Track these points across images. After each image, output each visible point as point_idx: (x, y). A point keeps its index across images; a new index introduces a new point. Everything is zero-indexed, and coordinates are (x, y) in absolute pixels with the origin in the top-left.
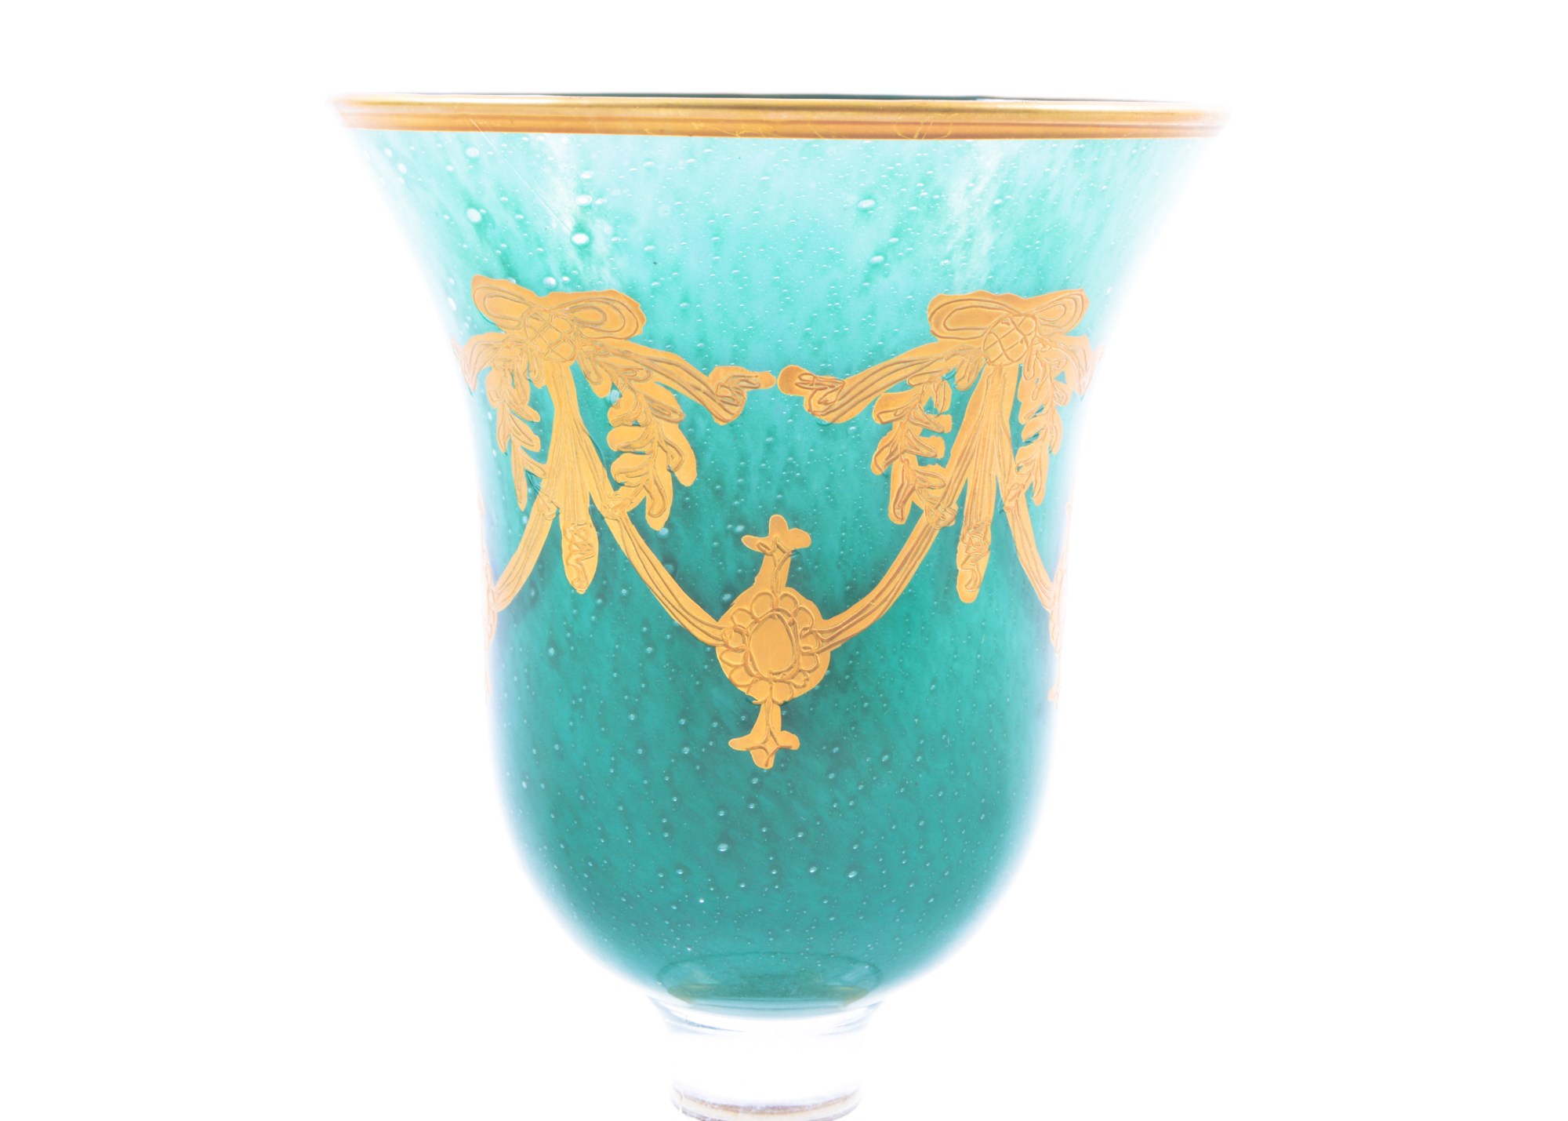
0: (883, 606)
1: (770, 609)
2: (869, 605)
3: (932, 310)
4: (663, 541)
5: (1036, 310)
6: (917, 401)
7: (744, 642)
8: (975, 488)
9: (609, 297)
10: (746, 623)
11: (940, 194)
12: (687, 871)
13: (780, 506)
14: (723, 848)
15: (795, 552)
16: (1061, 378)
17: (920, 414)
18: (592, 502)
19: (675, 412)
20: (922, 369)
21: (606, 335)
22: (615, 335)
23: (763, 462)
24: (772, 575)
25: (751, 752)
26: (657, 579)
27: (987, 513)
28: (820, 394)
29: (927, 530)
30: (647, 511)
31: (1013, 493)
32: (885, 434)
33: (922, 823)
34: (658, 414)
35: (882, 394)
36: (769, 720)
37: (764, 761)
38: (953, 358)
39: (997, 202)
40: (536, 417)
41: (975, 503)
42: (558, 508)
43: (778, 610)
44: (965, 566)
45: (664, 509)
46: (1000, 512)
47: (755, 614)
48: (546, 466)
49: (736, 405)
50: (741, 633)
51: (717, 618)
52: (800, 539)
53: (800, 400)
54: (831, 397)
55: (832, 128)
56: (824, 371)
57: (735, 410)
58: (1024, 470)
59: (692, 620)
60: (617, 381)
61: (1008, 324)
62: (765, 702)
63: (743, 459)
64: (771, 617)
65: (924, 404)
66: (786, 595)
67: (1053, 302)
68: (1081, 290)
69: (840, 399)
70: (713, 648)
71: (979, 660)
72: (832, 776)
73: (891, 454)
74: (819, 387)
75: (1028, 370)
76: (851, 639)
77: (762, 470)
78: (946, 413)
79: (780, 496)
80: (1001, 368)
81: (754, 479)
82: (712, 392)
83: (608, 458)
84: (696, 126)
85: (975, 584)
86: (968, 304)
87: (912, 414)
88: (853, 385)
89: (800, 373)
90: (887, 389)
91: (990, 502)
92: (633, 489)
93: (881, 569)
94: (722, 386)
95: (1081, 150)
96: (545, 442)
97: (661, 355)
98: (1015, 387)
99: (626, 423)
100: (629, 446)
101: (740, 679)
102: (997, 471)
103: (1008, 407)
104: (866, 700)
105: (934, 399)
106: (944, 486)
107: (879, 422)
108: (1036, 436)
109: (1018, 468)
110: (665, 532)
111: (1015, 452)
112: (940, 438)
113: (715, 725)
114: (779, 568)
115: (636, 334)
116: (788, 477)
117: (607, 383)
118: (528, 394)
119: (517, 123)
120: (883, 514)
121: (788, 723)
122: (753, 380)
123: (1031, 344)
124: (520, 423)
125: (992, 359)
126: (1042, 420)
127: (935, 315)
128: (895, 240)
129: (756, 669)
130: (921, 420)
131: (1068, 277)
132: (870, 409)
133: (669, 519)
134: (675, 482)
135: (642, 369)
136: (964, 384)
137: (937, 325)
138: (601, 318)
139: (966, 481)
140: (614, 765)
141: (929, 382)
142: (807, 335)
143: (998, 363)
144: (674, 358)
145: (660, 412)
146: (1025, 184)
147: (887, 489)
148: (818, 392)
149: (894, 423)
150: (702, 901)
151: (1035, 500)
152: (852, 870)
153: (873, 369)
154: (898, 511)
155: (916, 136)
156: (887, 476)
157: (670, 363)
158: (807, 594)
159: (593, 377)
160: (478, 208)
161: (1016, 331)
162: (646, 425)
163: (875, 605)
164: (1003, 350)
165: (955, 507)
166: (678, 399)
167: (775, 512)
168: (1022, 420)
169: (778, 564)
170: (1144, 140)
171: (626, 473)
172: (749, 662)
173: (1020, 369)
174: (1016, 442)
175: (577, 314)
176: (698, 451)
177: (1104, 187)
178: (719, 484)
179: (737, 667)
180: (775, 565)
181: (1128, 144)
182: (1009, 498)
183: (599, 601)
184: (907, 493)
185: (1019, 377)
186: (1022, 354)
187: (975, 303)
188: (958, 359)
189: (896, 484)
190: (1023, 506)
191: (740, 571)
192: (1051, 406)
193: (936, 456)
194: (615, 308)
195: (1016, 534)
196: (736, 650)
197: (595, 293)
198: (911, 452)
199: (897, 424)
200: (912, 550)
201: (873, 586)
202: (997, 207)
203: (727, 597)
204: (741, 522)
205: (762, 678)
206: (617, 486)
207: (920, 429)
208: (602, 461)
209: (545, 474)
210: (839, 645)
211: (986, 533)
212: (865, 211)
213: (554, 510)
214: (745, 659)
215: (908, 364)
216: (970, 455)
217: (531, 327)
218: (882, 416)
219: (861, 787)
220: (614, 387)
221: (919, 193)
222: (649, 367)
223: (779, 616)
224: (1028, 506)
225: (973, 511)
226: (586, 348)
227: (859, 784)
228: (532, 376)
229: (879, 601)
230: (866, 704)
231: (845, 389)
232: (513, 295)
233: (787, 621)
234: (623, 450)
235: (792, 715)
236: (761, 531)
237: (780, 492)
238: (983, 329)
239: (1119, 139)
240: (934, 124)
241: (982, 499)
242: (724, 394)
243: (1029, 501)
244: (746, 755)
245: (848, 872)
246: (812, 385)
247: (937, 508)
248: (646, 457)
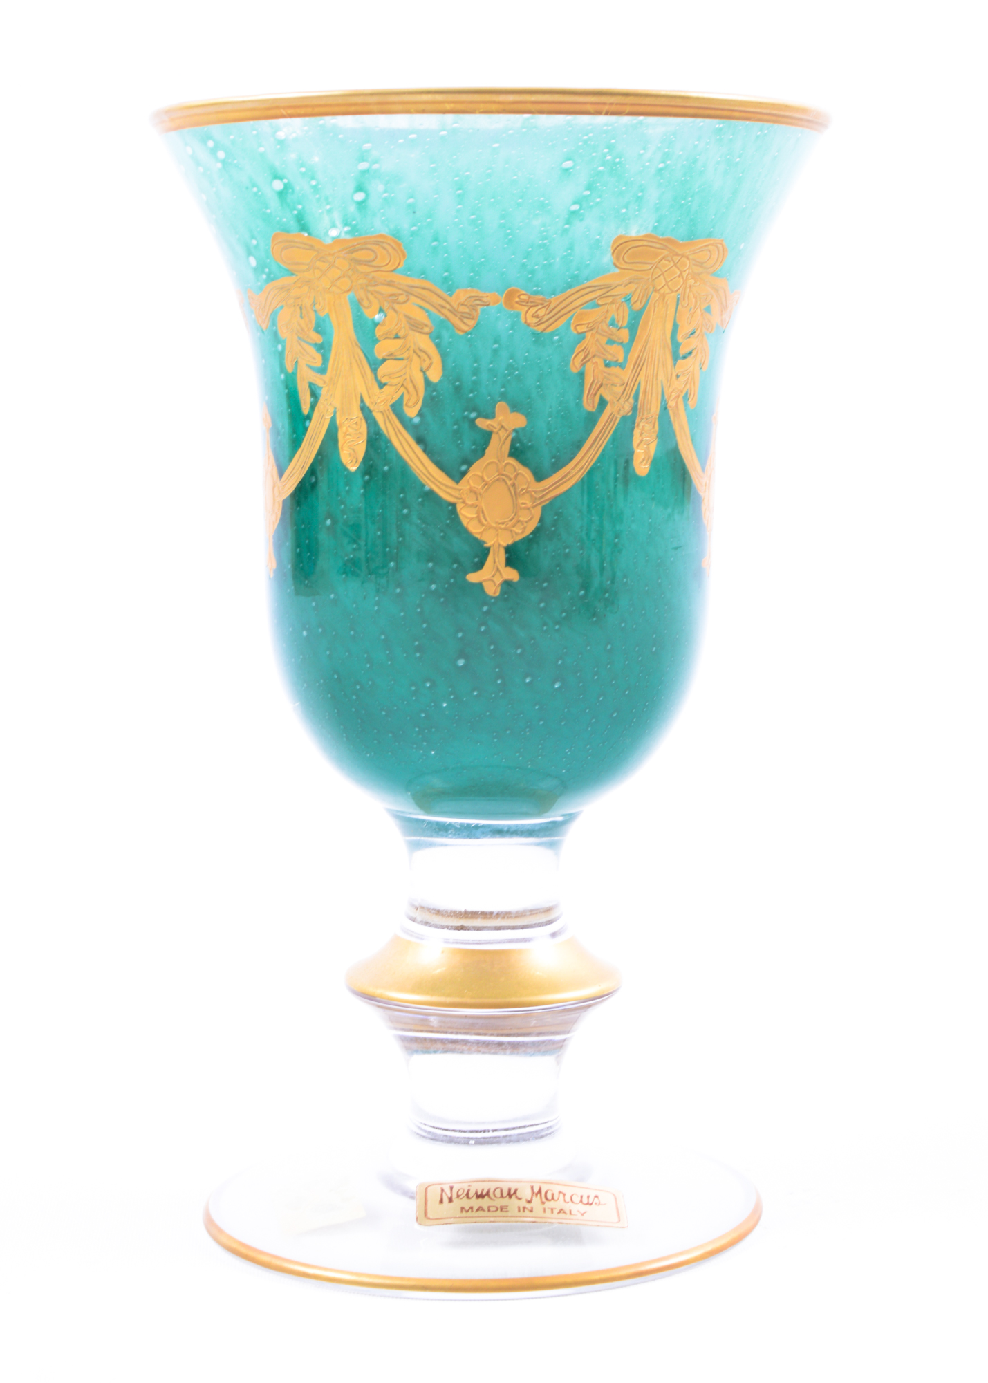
0: (580, 473)
1: (497, 474)
2: (569, 473)
3: (615, 247)
4: (416, 427)
5: (690, 252)
6: (604, 317)
7: (477, 499)
8: (646, 388)
9: (379, 241)
10: (478, 486)
11: (620, 158)
12: (434, 684)
13: (504, 396)
14: (461, 663)
15: (515, 430)
16: (708, 310)
17: (605, 327)
18: (362, 401)
19: (426, 326)
20: (608, 292)
21: (376, 269)
22: (383, 269)
23: (491, 363)
24: (498, 447)
25: (484, 584)
26: (412, 454)
27: (655, 409)
28: (533, 310)
29: (612, 418)
30: (405, 403)
31: (674, 395)
32: (580, 342)
33: (609, 647)
34: (414, 328)
35: (578, 310)
36: (497, 559)
37: (492, 590)
38: (630, 285)
39: (661, 165)
40: (318, 339)
41: (646, 399)
42: (335, 408)
43: (503, 475)
44: (640, 447)
45: (416, 403)
46: (665, 408)
47: (486, 478)
48: (327, 377)
49: (472, 319)
50: (475, 493)
51: (457, 482)
52: (517, 421)
53: (518, 315)
54: (541, 313)
55: (545, 107)
56: (536, 293)
57: (471, 323)
58: (682, 379)
59: (439, 484)
60: (384, 304)
61: (669, 261)
62: (493, 545)
63: (476, 361)
64: (498, 480)
65: (608, 321)
66: (508, 464)
67: (702, 247)
68: (722, 241)
69: (548, 314)
70: (454, 505)
71: (650, 524)
72: (542, 605)
73: (585, 357)
74: (532, 304)
75: (684, 300)
76: (556, 498)
77: (490, 370)
78: (625, 328)
79: (503, 389)
80: (663, 296)
81: (484, 376)
82: (454, 309)
83: (375, 365)
84: (448, 107)
85: (647, 462)
86: (641, 243)
87: (600, 328)
88: (557, 303)
89: (518, 294)
90: (582, 307)
91: (657, 400)
92: (394, 387)
93: (578, 446)
94: (462, 304)
95: (720, 129)
96: (325, 359)
97: (417, 283)
98: (674, 312)
99: (389, 336)
100: (391, 355)
101: (475, 529)
102: (661, 377)
103: (669, 327)
104: (567, 547)
105: (616, 317)
106: (624, 384)
107: (575, 332)
108: (690, 353)
109: (677, 377)
110: (417, 420)
111: (675, 365)
112: (620, 347)
113: (455, 566)
114: (504, 443)
115: (399, 267)
116: (509, 374)
117: (376, 306)
118: (314, 322)
119: (317, 110)
120: (579, 405)
121: (509, 562)
122: (485, 299)
123: (686, 279)
124: (305, 346)
125: (658, 288)
126: (694, 342)
127: (616, 251)
128: (588, 193)
129: (486, 520)
130: (606, 332)
131: (712, 230)
132: (568, 324)
133: (420, 410)
134: (427, 382)
135: (402, 294)
136: (638, 306)
137: (618, 258)
138: (373, 257)
139: (639, 384)
140: (377, 603)
141: (612, 303)
142: (524, 265)
143: (662, 291)
144: (427, 285)
145: (416, 326)
146: (681, 153)
147: (582, 384)
148: (532, 308)
149: (587, 334)
150: (445, 705)
151: (690, 403)
152: (558, 681)
153: (570, 291)
154: (590, 401)
155: (604, 113)
156: (582, 375)
157: (423, 288)
158: (525, 463)
159: (365, 303)
160: (281, 179)
161: (674, 268)
162: (405, 337)
163: (573, 472)
164: (666, 282)
165: (631, 401)
166: (429, 316)
167: (499, 401)
168: (680, 338)
169: (503, 439)
170: (766, 125)
171: (389, 375)
172: (481, 515)
173: (678, 300)
174: (676, 357)
175: (354, 255)
176: (444, 356)
177: (738, 160)
178: (458, 381)
179: (472, 519)
180: (500, 440)
181: (755, 127)
182: (671, 398)
183: (367, 477)
184: (597, 387)
185: (677, 305)
186: (679, 286)
187: (645, 243)
188: (633, 287)
189: (589, 380)
190: (681, 406)
191: (473, 447)
192: (701, 331)
193: (617, 360)
194: (384, 248)
195: (676, 427)
196: (472, 506)
197: (370, 238)
198: (599, 357)
199: (589, 335)
200: (601, 431)
201: (571, 459)
202: (661, 170)
203: (464, 468)
204: (474, 409)
205: (491, 527)
206: (381, 385)
207: (605, 340)
208: (371, 367)
209: (325, 383)
210: (548, 502)
211: (654, 423)
212: (567, 170)
213: (333, 410)
214: (478, 513)
215: (597, 288)
216: (642, 362)
217: (318, 268)
218: (578, 328)
219: (564, 614)
220: (381, 310)
221: (605, 157)
222: (408, 292)
223: (503, 480)
224: (685, 410)
225: (645, 406)
226: (361, 281)
227: (562, 612)
228: (317, 307)
229: (577, 469)
230: (567, 550)
231: (552, 307)
232: (305, 244)
233: (509, 483)
234: (387, 358)
235: (513, 556)
236: (490, 415)
237: (503, 387)
238: (651, 264)
239: (748, 122)
240: (617, 104)
241: (651, 396)
242: (464, 311)
243: (686, 405)
244: (480, 585)
245: (554, 683)
246: (527, 303)
247: (618, 400)
248: (404, 363)
